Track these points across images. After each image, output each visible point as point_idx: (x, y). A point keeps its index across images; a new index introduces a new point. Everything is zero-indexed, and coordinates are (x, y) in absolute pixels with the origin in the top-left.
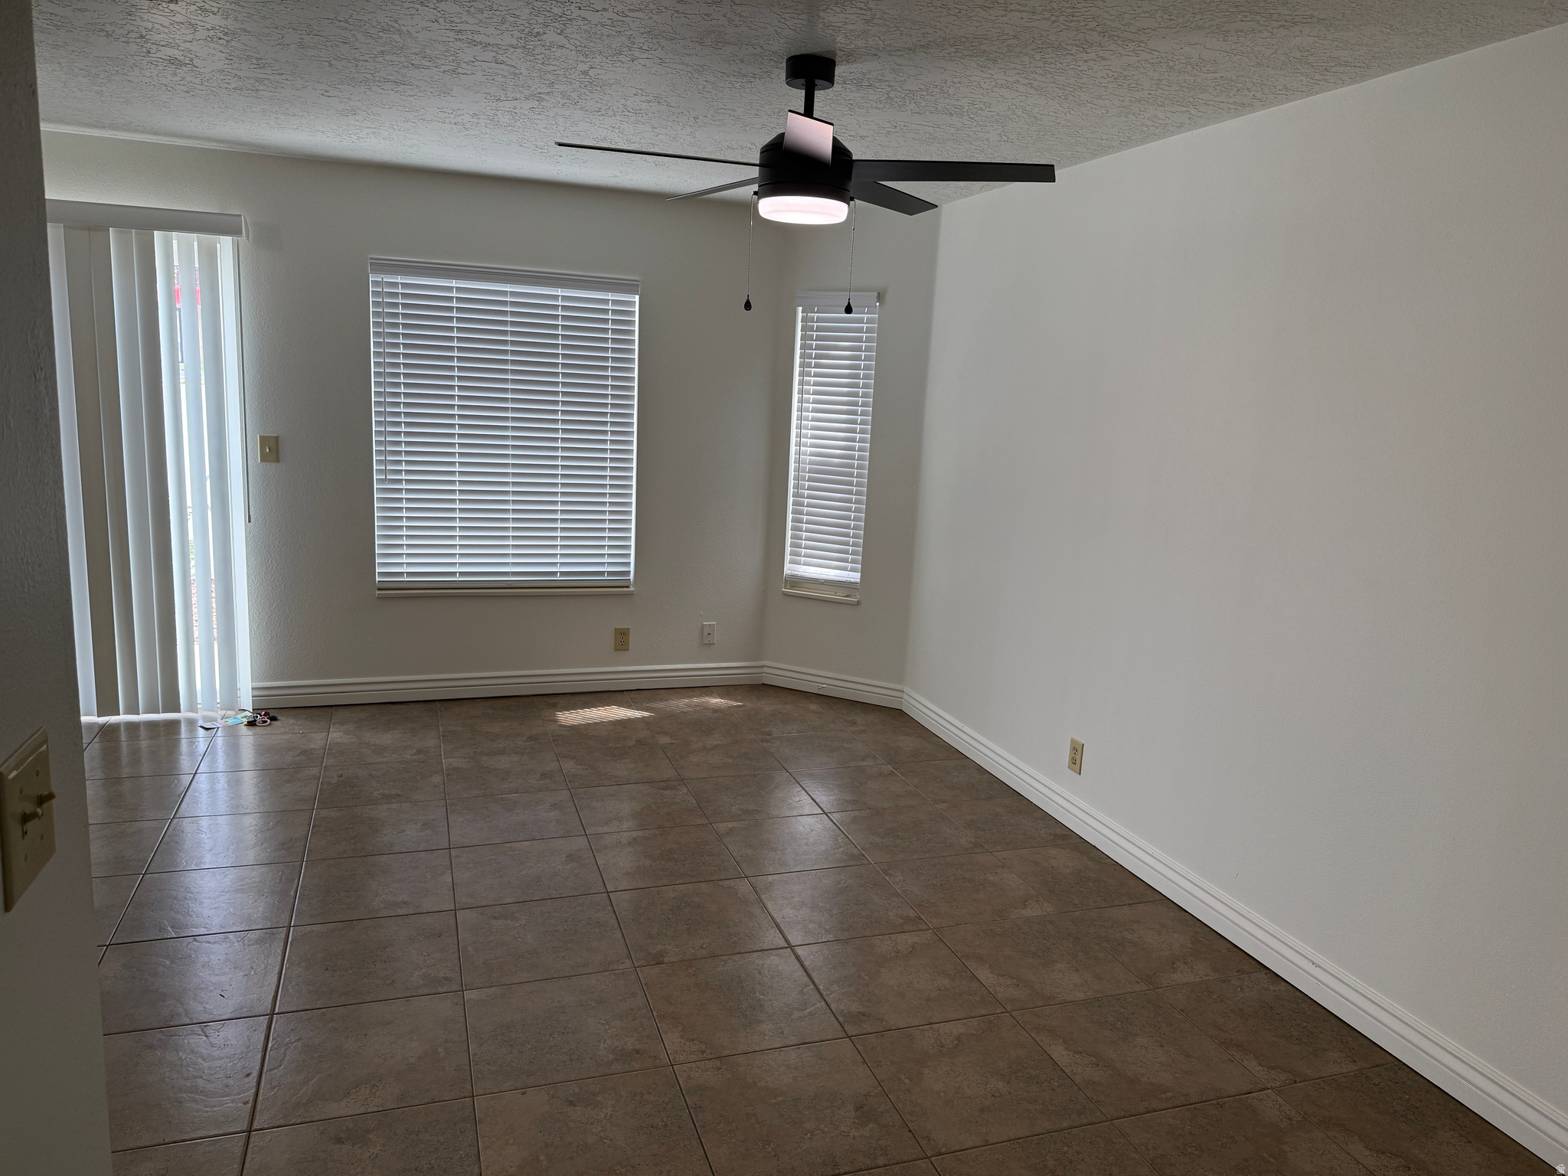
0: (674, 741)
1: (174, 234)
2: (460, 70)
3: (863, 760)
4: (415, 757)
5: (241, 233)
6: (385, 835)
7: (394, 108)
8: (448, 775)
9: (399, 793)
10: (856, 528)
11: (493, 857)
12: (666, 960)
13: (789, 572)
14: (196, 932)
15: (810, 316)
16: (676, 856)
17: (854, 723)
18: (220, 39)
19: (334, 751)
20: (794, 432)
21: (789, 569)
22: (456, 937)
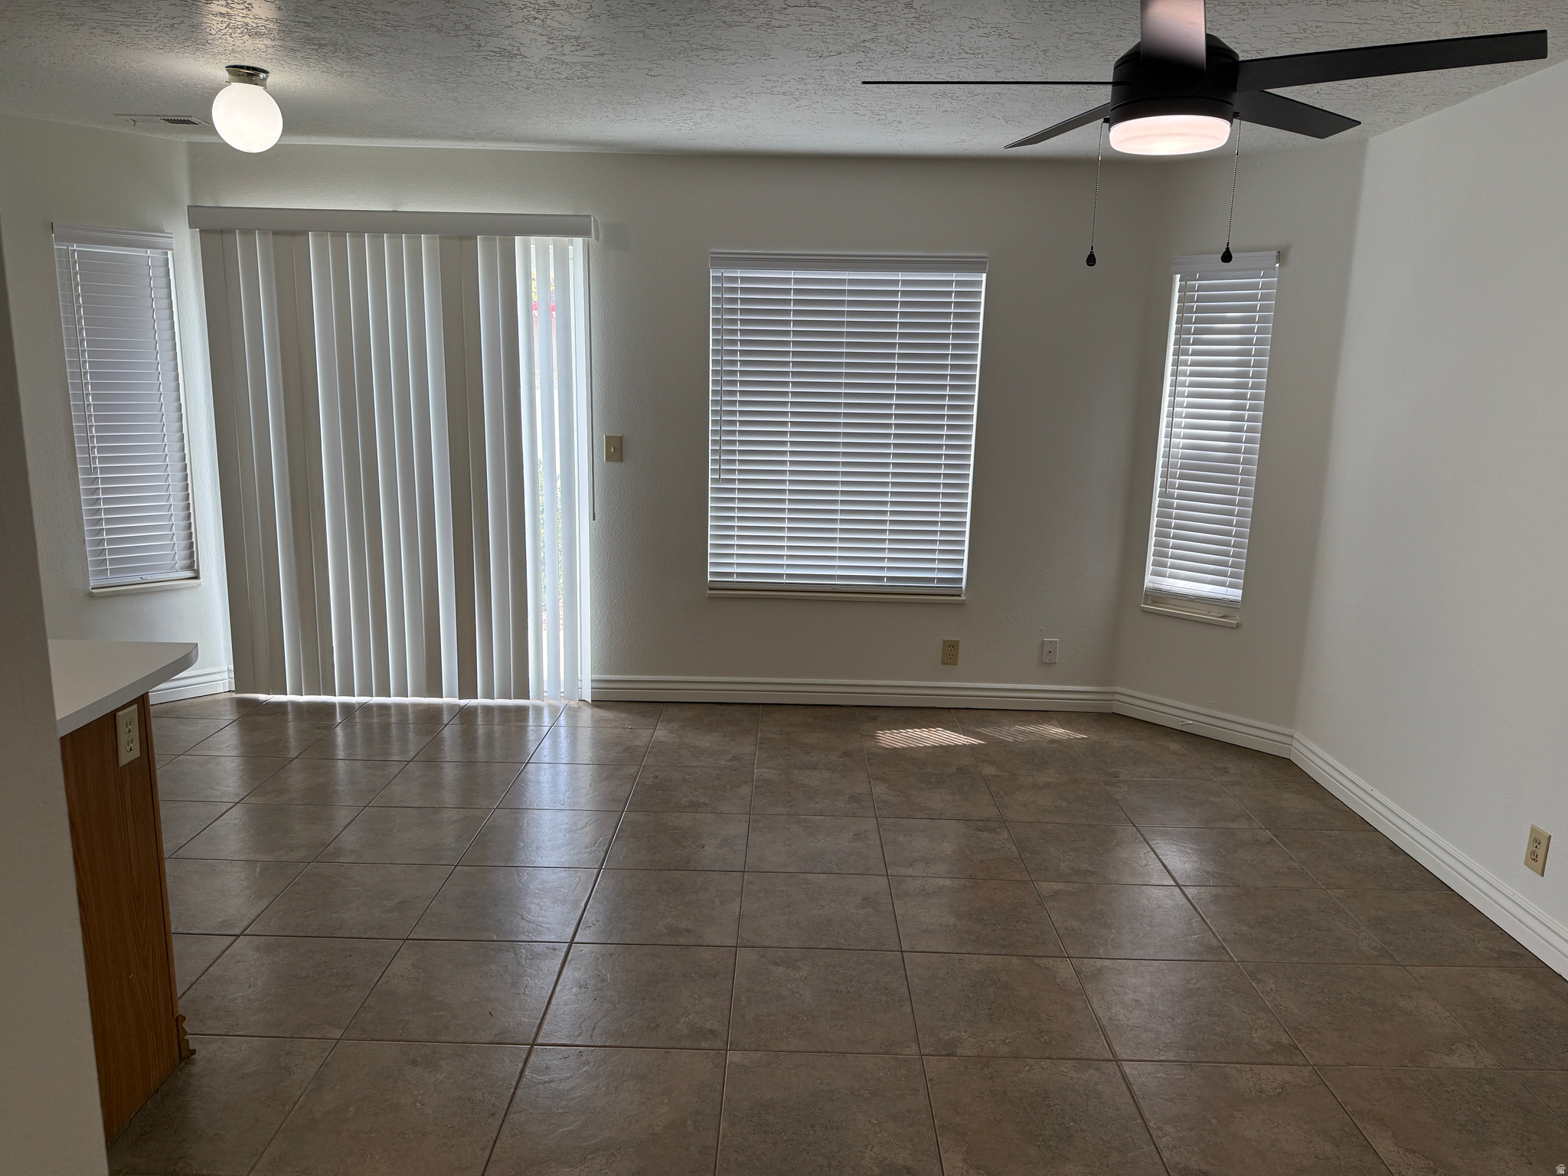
0: (1000, 773)
1: (533, 239)
2: (775, 23)
3: (1234, 820)
4: (729, 764)
5: (591, 234)
6: (684, 848)
7: (719, 81)
8: (757, 787)
9: (707, 802)
10: (1238, 535)
11: (785, 888)
12: (959, 1051)
13: (1151, 585)
14: (485, 936)
15: (1190, 285)
16: (986, 917)
17: (1226, 771)
18: (535, 18)
19: (655, 750)
20: (1164, 420)
21: (1150, 581)
22: (731, 981)
